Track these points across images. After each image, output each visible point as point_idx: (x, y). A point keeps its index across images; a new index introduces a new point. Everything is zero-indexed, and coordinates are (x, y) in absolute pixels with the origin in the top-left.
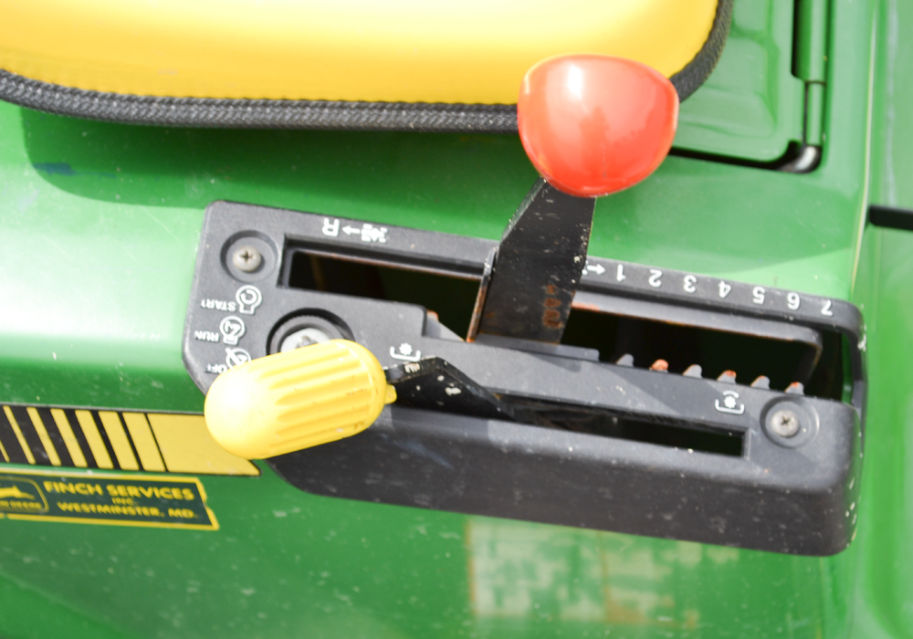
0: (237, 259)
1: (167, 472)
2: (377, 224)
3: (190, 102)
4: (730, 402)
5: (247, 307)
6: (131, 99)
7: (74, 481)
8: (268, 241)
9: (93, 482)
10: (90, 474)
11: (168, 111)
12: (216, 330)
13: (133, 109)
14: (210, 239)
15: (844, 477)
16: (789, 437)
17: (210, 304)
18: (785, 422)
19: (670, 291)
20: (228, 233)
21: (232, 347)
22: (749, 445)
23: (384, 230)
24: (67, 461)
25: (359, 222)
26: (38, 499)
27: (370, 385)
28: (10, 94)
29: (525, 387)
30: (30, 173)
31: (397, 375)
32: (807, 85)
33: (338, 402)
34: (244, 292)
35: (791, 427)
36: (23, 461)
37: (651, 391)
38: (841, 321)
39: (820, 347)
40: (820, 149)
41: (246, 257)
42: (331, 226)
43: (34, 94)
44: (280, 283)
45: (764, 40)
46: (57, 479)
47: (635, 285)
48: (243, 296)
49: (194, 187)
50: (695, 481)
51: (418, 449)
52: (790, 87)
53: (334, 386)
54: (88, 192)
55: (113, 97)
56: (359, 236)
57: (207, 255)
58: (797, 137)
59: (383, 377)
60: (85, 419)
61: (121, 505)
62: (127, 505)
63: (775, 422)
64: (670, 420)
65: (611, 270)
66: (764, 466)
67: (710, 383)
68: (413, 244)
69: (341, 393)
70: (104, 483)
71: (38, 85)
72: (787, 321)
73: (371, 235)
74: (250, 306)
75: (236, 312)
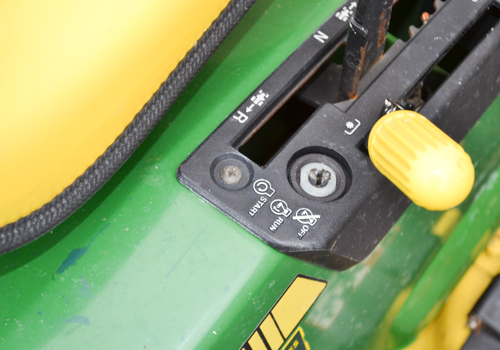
0: (230, 180)
5: (269, 191)
8: (227, 156)
11: (134, 134)
12: (276, 217)
13: (118, 154)
14: (205, 186)
17: (254, 210)
21: (293, 214)
23: (261, 91)
25: (248, 101)
28: (51, 220)
34: (257, 188)
41: (231, 174)
42: (240, 117)
43: (63, 205)
48: (260, 189)
56: (256, 106)
57: (215, 194)
73: (260, 100)
74: (269, 188)
75: (270, 199)
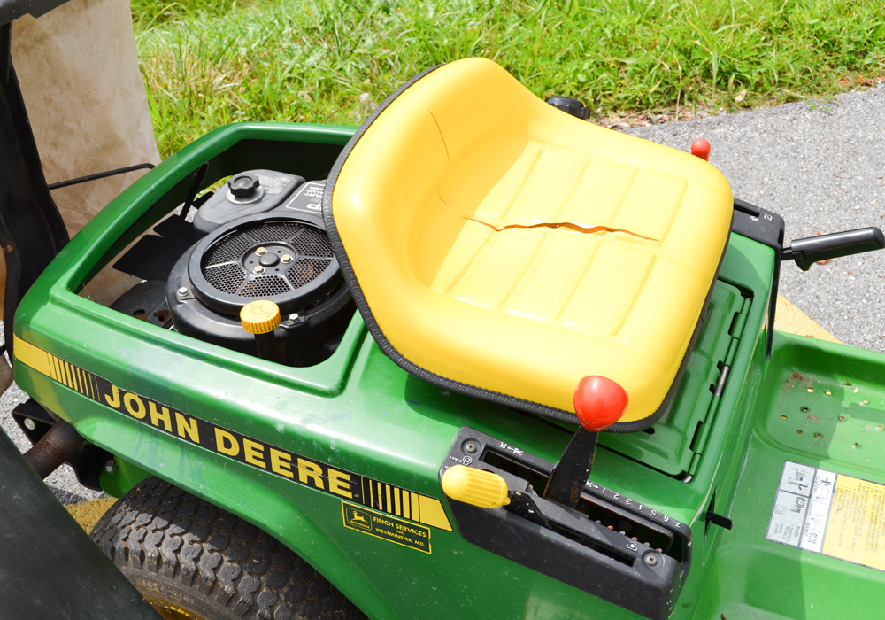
0: (467, 447)
1: (419, 522)
2: (520, 449)
3: (467, 385)
4: (632, 546)
6: (447, 379)
7: (385, 518)
8: (480, 444)
9: (391, 520)
10: (391, 517)
14: (459, 437)
15: (669, 586)
16: (652, 565)
17: (453, 458)
18: (652, 560)
19: (621, 502)
20: (467, 437)
22: (635, 563)
23: (522, 452)
24: (385, 509)
25: (514, 447)
26: (369, 525)
27: (502, 490)
29: (557, 519)
30: (404, 402)
31: (512, 494)
32: (695, 454)
33: (489, 490)
34: (467, 458)
35: (654, 562)
36: (369, 506)
37: (604, 534)
38: (682, 531)
39: (673, 539)
40: (693, 476)
41: (471, 447)
42: (503, 446)
44: (480, 459)
45: (683, 434)
46: (378, 516)
47: (608, 496)
49: (459, 420)
50: (612, 571)
51: (513, 531)
52: (688, 453)
53: (489, 484)
54: (422, 412)
55: (441, 377)
56: (512, 451)
57: (456, 443)
58: (686, 470)
59: (507, 493)
60: (397, 491)
61: (398, 534)
62: (401, 535)
63: (648, 559)
64: (608, 546)
65: (601, 489)
66: (639, 572)
67: (628, 538)
68: (531, 460)
69: (491, 488)
70: (395, 522)
71: (417, 367)
72: (662, 525)
73: (517, 452)
74: (467, 463)
75: (462, 463)
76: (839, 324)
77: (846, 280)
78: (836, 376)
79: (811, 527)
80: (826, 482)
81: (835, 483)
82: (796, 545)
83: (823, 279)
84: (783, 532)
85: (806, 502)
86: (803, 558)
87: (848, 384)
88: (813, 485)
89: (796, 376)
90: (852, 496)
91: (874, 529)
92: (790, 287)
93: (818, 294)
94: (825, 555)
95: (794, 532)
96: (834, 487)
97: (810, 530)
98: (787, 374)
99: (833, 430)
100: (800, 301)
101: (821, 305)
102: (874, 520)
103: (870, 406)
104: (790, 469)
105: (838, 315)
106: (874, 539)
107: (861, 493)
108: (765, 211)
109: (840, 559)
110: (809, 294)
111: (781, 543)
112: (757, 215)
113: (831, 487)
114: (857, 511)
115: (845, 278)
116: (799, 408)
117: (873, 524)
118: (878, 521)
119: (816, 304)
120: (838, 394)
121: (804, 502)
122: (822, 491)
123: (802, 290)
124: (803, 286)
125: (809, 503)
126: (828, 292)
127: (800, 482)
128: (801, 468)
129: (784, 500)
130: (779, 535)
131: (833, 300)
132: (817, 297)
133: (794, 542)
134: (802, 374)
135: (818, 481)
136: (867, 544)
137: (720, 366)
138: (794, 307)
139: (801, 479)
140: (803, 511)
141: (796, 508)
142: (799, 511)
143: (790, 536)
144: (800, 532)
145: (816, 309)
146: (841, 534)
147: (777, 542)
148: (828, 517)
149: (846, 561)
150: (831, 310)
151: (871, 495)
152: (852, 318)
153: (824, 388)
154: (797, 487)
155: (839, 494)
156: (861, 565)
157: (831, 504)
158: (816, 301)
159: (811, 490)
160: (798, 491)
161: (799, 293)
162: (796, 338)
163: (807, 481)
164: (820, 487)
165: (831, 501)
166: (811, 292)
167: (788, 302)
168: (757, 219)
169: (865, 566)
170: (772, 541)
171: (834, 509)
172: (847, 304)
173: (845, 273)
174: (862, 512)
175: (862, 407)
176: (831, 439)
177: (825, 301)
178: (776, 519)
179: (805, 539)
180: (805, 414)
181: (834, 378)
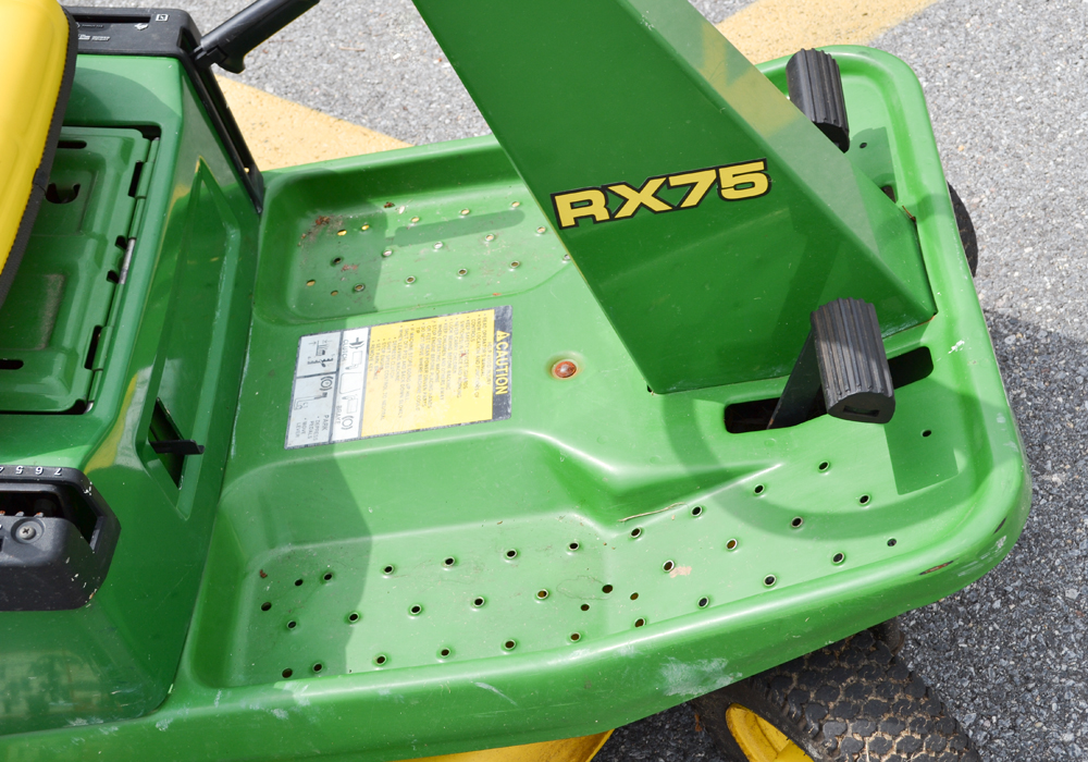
16: (28, 538)
18: (26, 531)
22: (4, 545)
32: (94, 372)
35: (30, 532)
38: (65, 477)
40: (94, 402)
45: (72, 354)
52: (83, 375)
58: (84, 398)
63: (21, 534)
66: (10, 554)
72: (36, 482)
76: (440, 133)
77: (440, 71)
78: (370, 200)
79: (344, 409)
80: (358, 343)
81: (369, 340)
82: (326, 440)
83: (408, 81)
84: (307, 430)
85: (334, 380)
86: (337, 454)
87: (390, 205)
88: (340, 354)
89: (320, 222)
90: (392, 348)
91: (426, 379)
92: (365, 109)
93: (405, 103)
94: (365, 438)
95: (321, 425)
96: (368, 346)
97: (343, 414)
98: (306, 224)
99: (377, 273)
100: (382, 123)
101: (411, 117)
102: (424, 367)
103: (422, 223)
104: (308, 346)
105: (436, 122)
106: (427, 391)
107: (404, 339)
108: (158, 11)
109: (385, 435)
110: (393, 108)
111: (306, 446)
112: (145, 20)
113: (364, 348)
114: (401, 365)
115: (437, 69)
116: (329, 263)
117: (423, 373)
118: (429, 366)
119: (405, 119)
120: (378, 223)
121: (331, 380)
122: (353, 357)
123: (383, 105)
124: (383, 100)
125: (337, 379)
126: (418, 96)
127: (323, 357)
128: (321, 338)
129: (303, 389)
130: (302, 436)
131: (426, 105)
132: (405, 109)
133: (323, 438)
134: (326, 215)
135: (347, 346)
136: (418, 401)
137: (122, 243)
138: (376, 134)
139: (324, 353)
140: (330, 393)
141: (321, 393)
142: (325, 395)
143: (317, 432)
144: (329, 422)
145: (406, 125)
146: (384, 403)
147: (301, 447)
148: (364, 388)
149: (394, 434)
150: (426, 119)
151: (417, 336)
152: (456, 119)
153: (357, 224)
154: (320, 365)
155: (375, 352)
156: (413, 431)
157: (366, 370)
158: (403, 114)
159: (339, 361)
160: (322, 370)
161: (379, 112)
162: (298, 170)
163: (332, 352)
164: (350, 353)
165: (366, 365)
166: (396, 104)
167: (366, 130)
168: (145, 26)
169: (418, 430)
170: (293, 448)
171: (371, 374)
172: (446, 103)
173: (436, 62)
174: (407, 363)
175: (412, 228)
176: (376, 286)
177: (416, 111)
178: (296, 417)
179: (337, 428)
180: (339, 267)
181: (368, 203)
